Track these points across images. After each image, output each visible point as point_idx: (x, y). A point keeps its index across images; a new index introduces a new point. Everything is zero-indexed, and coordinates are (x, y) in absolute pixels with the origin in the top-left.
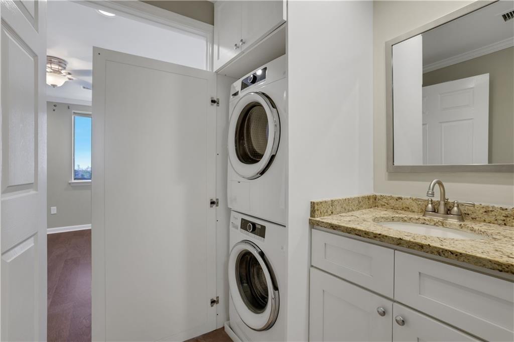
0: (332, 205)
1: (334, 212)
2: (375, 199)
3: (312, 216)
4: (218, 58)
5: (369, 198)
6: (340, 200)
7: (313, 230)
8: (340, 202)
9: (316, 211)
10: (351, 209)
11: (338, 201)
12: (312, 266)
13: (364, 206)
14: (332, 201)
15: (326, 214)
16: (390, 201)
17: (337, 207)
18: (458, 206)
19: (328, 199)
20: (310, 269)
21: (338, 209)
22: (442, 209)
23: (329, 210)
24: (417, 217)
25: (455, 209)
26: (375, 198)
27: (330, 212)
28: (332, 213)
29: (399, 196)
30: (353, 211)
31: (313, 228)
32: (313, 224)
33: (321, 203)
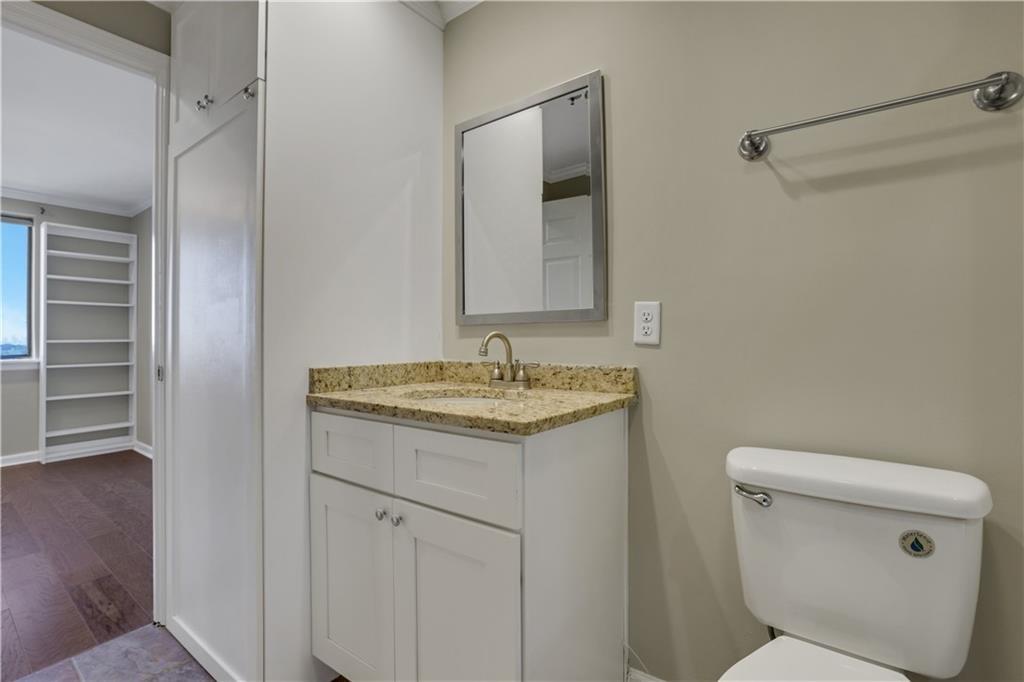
0: (349, 375)
1: (354, 386)
2: (441, 369)
3: (311, 391)
4: (177, 119)
5: (428, 366)
6: (367, 367)
7: (314, 413)
8: (367, 371)
9: (317, 383)
10: (389, 382)
11: (363, 369)
12: (315, 472)
13: (417, 379)
14: (349, 368)
15: (337, 388)
16: (460, 370)
17: (361, 378)
18: (524, 369)
19: (343, 364)
20: (309, 478)
21: (363, 381)
22: (508, 375)
23: (343, 383)
24: (476, 389)
25: (521, 372)
26: (441, 367)
27: (346, 386)
28: (350, 386)
29: (470, 361)
30: (395, 384)
31: (316, 411)
32: (313, 405)
33: (327, 370)
